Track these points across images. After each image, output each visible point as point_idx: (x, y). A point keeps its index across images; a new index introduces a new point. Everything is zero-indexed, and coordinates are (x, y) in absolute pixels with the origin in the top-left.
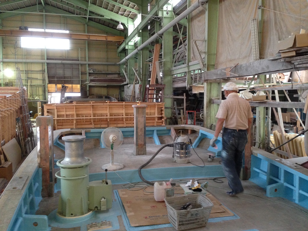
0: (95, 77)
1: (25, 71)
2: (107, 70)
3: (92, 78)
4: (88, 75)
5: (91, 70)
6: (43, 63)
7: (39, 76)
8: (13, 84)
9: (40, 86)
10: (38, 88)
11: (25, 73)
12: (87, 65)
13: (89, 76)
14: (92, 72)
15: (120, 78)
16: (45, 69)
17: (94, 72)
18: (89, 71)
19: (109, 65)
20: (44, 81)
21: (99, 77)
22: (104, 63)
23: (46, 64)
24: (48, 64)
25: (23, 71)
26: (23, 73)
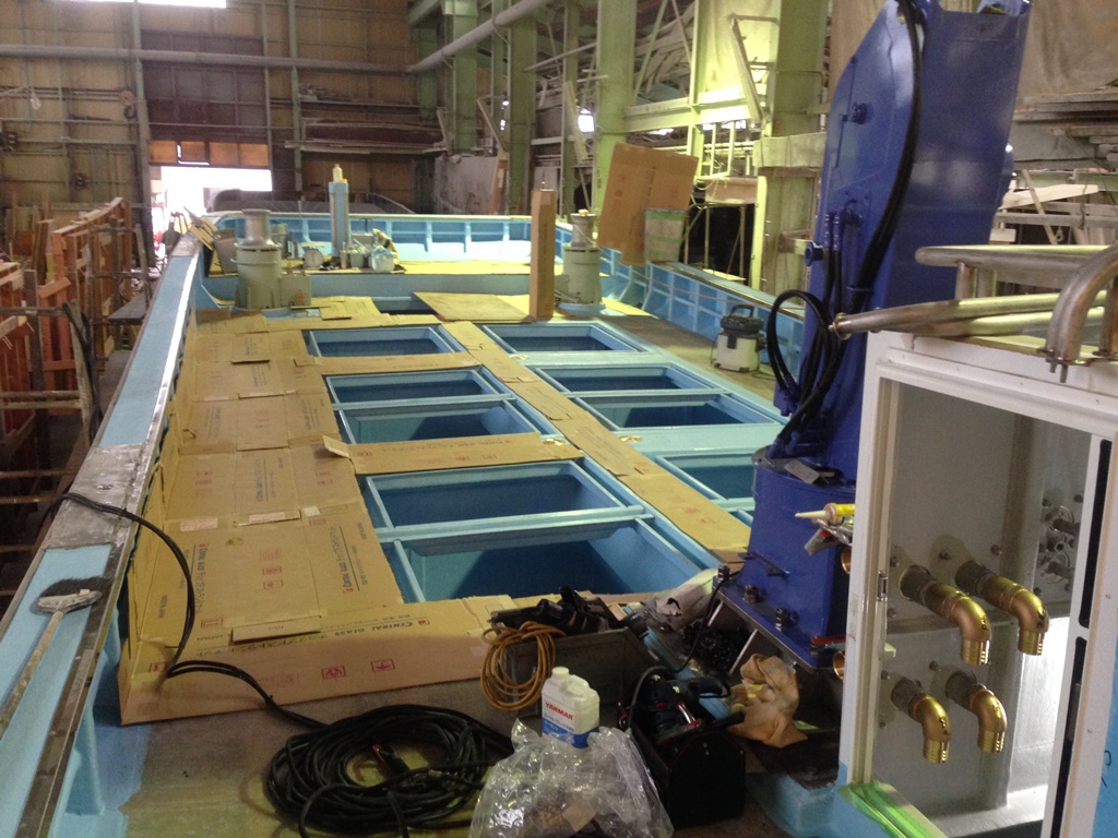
0: (323, 122)
1: (63, 89)
2: (371, 95)
3: (315, 123)
4: (297, 110)
5: (311, 91)
6: (127, 62)
7: (115, 111)
8: (19, 140)
9: (121, 147)
10: (111, 158)
11: (63, 99)
12: (294, 73)
13: (304, 114)
14: (314, 99)
15: (419, 128)
16: (135, 84)
17: (319, 99)
18: (300, 96)
19: (376, 73)
20: (134, 129)
21: (341, 122)
22: (357, 66)
23: (139, 65)
24: (147, 64)
25: (57, 89)
26: (55, 96)
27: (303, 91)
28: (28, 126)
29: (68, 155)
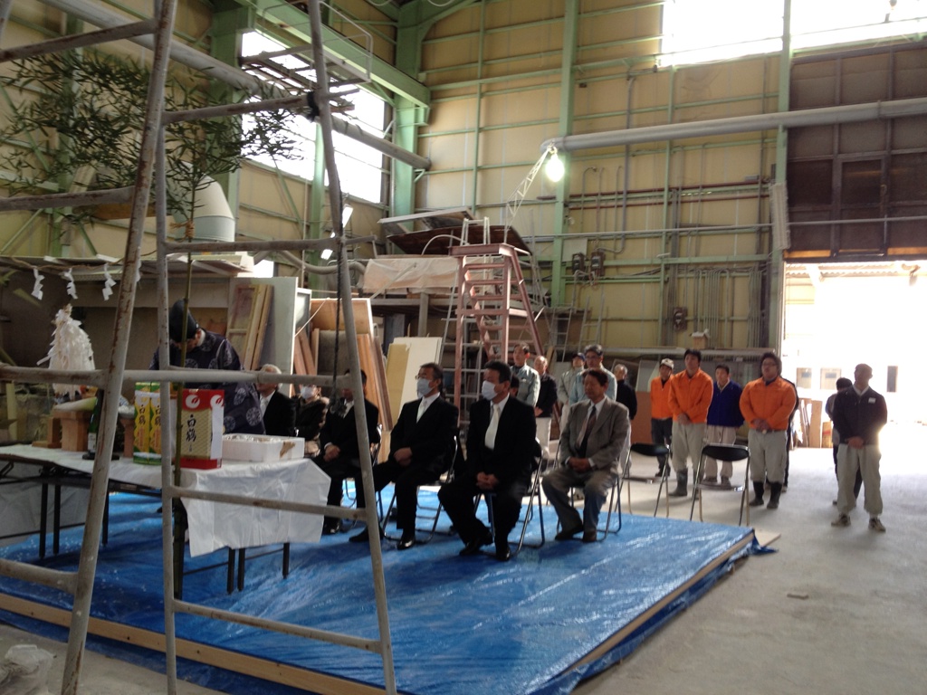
1: (670, 190)
6: (764, 134)
7: (741, 213)
8: (606, 263)
9: (744, 266)
10: (728, 281)
11: (669, 203)
16: (774, 167)
20: (766, 237)
23: (782, 137)
24: (794, 132)
25: (662, 190)
26: (659, 200)
28: (620, 244)
29: (666, 282)
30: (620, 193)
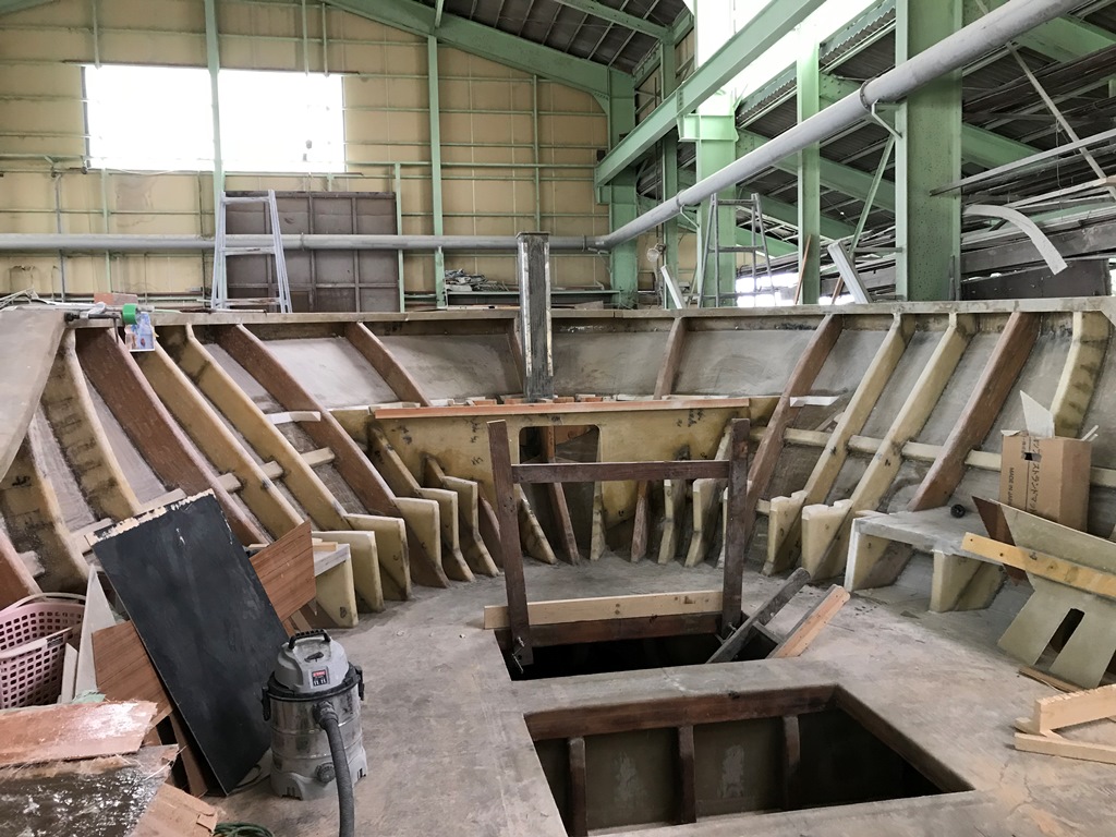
5: (462, 280)
12: (439, 256)
14: (467, 290)
17: (474, 290)
18: (447, 287)
27: (452, 280)
30: (59, 296)
